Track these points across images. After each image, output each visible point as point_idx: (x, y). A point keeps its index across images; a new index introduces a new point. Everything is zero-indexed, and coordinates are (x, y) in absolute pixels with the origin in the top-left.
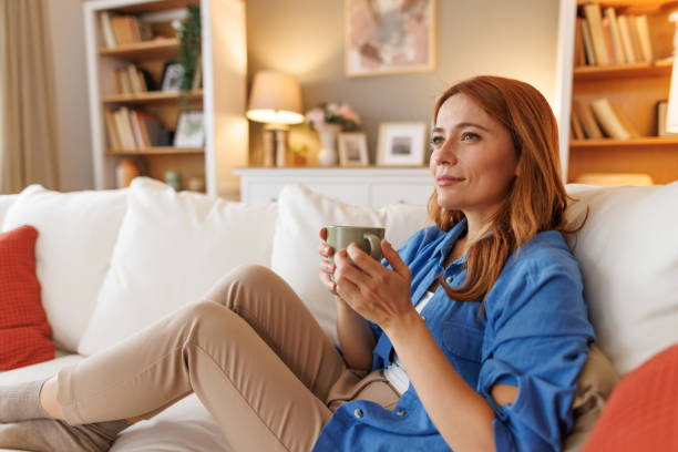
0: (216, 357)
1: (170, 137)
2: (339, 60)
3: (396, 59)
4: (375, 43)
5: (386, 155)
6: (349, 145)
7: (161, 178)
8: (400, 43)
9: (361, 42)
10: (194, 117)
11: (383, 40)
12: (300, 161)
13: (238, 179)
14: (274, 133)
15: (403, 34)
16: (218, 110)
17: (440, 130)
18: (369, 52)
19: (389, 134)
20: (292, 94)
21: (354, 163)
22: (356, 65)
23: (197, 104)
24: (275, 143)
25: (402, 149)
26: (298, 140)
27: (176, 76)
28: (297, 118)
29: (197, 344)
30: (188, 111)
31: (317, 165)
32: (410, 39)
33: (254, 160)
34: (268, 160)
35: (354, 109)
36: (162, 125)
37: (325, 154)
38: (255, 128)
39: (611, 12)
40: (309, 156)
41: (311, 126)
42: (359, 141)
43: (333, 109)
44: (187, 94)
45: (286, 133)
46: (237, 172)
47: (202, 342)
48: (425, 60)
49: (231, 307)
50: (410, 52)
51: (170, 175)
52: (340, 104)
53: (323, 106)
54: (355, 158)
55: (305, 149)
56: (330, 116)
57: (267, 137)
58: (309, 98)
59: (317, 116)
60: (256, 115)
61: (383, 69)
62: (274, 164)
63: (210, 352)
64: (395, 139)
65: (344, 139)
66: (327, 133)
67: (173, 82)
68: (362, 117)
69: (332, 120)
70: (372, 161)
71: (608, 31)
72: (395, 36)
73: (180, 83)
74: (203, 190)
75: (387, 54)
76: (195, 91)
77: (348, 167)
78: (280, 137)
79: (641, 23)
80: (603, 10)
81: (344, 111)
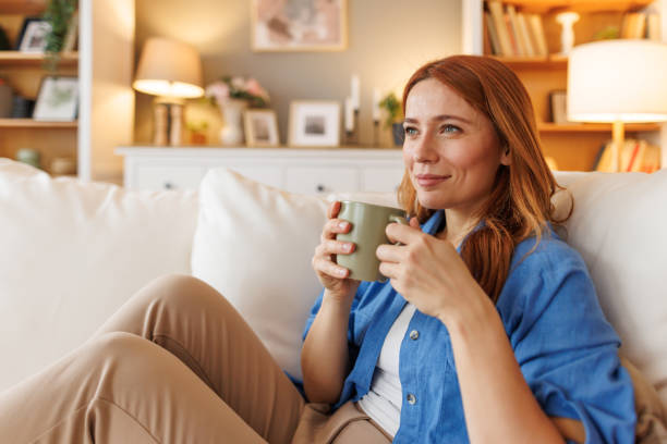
0: (141, 417)
1: (29, 107)
2: (245, 32)
3: (307, 37)
4: (283, 18)
5: (298, 134)
6: (257, 124)
7: (14, 158)
8: (311, 20)
9: (269, 15)
10: (63, 84)
11: (294, 16)
12: (199, 139)
13: (121, 159)
14: (169, 107)
15: (313, 13)
16: (97, 76)
17: (412, 121)
18: (278, 27)
19: (301, 113)
20: (191, 64)
21: (264, 143)
22: (262, 39)
23: (70, 69)
24: (169, 119)
25: (315, 128)
26: (196, 116)
27: (39, 34)
28: (195, 91)
29: (112, 401)
30: (56, 78)
31: (219, 144)
32: (321, 18)
33: (141, 137)
34: (160, 137)
35: (262, 84)
36: (16, 93)
37: (229, 132)
38: (143, 101)
39: (511, 10)
40: (210, 134)
41: (213, 102)
42: (268, 119)
43: (239, 83)
44: (56, 57)
45: (183, 107)
46: (119, 152)
47: (119, 397)
48: (336, 39)
49: (150, 337)
50: (322, 31)
51: (24, 154)
52: (246, 78)
53: (227, 80)
54: (263, 137)
55: (205, 126)
56: (236, 91)
57: (160, 112)
58: (210, 70)
59: (220, 91)
60: (144, 86)
61: (293, 45)
62: (168, 142)
63: (132, 411)
64: (308, 119)
65: (252, 117)
66: (231, 110)
67: (35, 42)
68: (271, 94)
69: (237, 95)
70: (284, 141)
71: (509, 26)
72: (305, 13)
73: (45, 43)
74: (73, 172)
75: (297, 30)
76: (67, 54)
77: (256, 147)
78: (176, 112)
79: (536, 21)
80: (505, 7)
81: (251, 86)
